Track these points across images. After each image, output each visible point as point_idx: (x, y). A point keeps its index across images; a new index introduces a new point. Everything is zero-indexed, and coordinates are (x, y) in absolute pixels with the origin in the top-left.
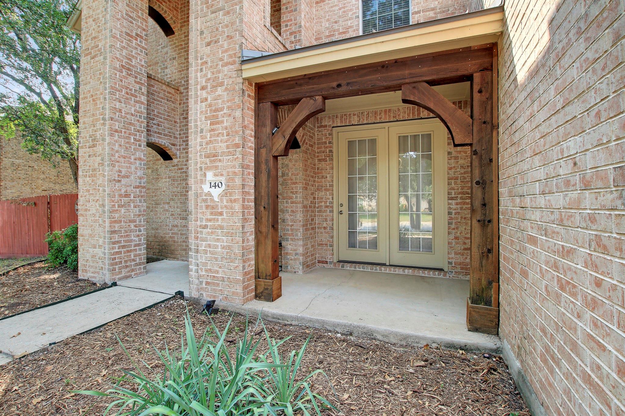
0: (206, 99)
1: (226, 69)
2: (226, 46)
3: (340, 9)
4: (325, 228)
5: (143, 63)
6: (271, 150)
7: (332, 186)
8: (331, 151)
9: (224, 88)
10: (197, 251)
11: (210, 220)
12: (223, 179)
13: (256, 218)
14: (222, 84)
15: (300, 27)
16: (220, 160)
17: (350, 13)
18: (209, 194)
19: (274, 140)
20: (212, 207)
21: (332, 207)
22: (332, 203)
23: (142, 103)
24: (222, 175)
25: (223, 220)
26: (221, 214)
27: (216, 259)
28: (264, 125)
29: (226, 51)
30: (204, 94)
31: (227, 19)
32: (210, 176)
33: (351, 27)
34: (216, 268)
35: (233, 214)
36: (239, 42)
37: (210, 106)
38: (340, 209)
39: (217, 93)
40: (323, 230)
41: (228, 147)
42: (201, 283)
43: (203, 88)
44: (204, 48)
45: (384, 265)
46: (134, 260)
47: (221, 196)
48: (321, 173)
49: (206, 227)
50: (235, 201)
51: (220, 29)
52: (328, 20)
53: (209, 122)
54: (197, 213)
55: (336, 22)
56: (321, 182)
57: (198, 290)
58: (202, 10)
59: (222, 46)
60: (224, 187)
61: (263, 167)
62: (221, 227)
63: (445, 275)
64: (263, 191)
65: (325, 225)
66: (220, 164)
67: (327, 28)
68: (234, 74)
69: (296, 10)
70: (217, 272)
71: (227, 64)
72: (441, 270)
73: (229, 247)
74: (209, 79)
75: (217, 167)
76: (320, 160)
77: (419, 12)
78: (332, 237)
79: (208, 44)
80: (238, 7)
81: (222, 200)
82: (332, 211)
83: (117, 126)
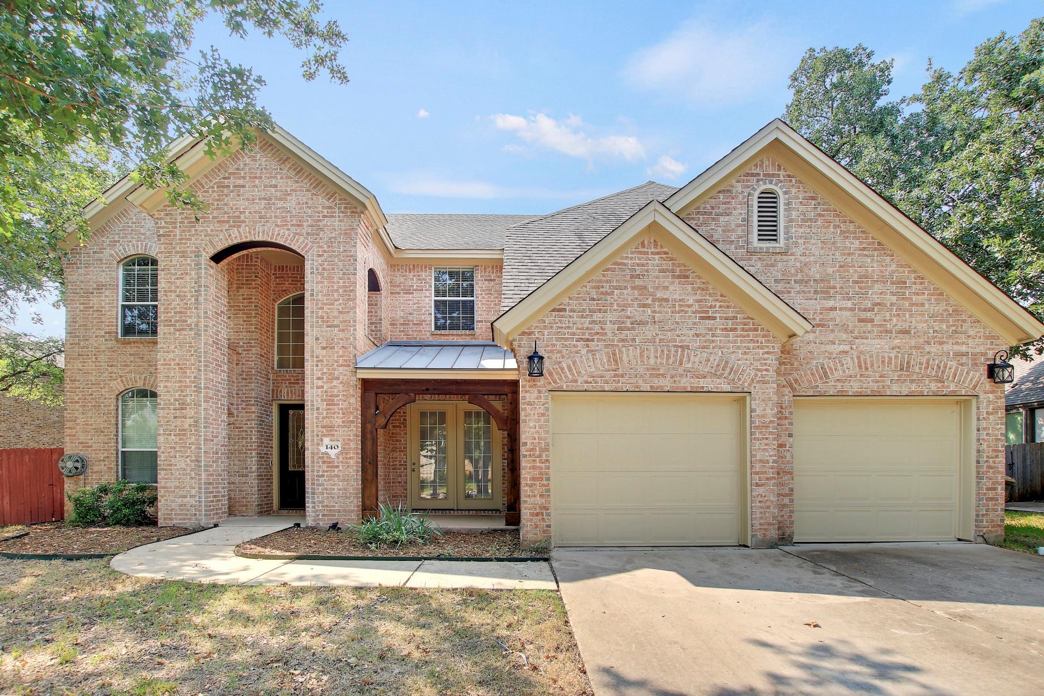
0: (322, 387)
1: (341, 368)
2: (341, 353)
3: (414, 304)
4: (399, 482)
5: (225, 336)
6: (375, 425)
7: (405, 448)
8: (405, 420)
9: (339, 381)
10: (313, 493)
11: (327, 471)
12: (339, 444)
13: (362, 470)
14: (338, 378)
15: (381, 319)
16: (336, 431)
17: (424, 310)
18: (327, 454)
19: (378, 418)
20: (329, 463)
21: (406, 465)
22: (406, 462)
23: (225, 372)
24: (338, 441)
25: (339, 471)
26: (337, 467)
27: (333, 498)
28: (370, 408)
29: (342, 356)
30: (320, 383)
31: (341, 335)
32: (326, 441)
33: (425, 321)
34: (332, 504)
35: (348, 467)
36: (354, 353)
37: (326, 392)
38: (413, 467)
39: (333, 384)
40: (397, 484)
41: (343, 422)
42: (318, 515)
43: (319, 379)
44: (320, 350)
45: (453, 510)
46: (221, 509)
47: (338, 455)
48: (396, 437)
49: (323, 476)
50: (350, 458)
51: (336, 340)
52: (403, 310)
53: (325, 403)
54: (313, 466)
55: (410, 314)
56: (395, 444)
57: (314, 520)
58: (317, 322)
59: (337, 352)
60: (340, 449)
61: (369, 436)
62: (338, 476)
63: (500, 513)
64: (368, 452)
65: (399, 480)
66: (336, 433)
67: (403, 317)
68: (349, 374)
69: (376, 305)
70: (334, 506)
71: (342, 366)
72: (497, 510)
73: (345, 489)
74: (325, 373)
75: (333, 435)
76: (394, 427)
77: (481, 321)
78: (406, 490)
79: (324, 348)
80: (352, 329)
81: (338, 458)
82: (406, 469)
83: (211, 394)
